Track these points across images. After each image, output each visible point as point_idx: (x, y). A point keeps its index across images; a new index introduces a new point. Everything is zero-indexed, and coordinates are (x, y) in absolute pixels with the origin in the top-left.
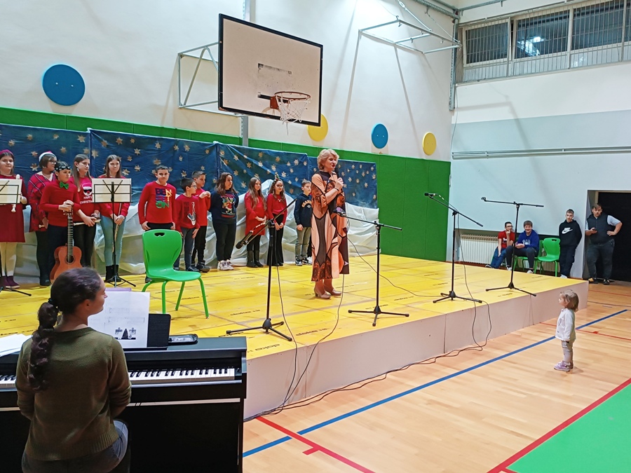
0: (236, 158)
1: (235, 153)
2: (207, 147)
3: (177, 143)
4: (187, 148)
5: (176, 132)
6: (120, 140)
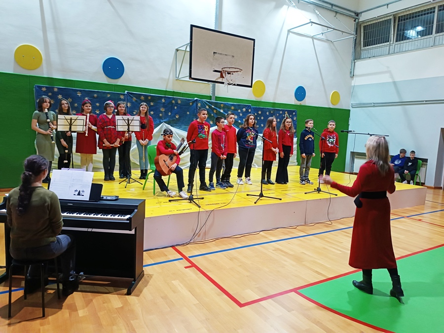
1: (207, 104)
2: (191, 101)
3: (174, 99)
4: (179, 102)
5: (174, 93)
6: (142, 97)
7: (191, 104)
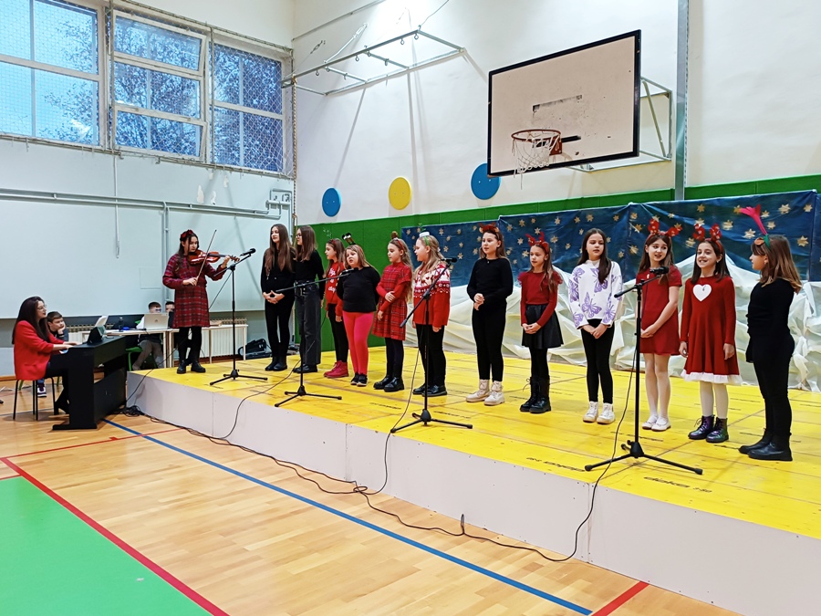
1: (655, 213)
2: (616, 213)
3: (578, 214)
4: (590, 218)
5: (582, 202)
6: (522, 222)
7: (616, 218)
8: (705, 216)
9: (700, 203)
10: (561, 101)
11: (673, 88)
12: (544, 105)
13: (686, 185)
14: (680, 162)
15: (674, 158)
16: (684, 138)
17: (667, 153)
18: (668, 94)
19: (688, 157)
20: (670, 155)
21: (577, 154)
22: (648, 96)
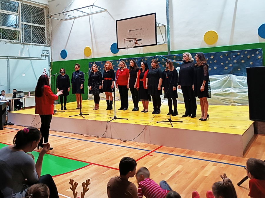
0: (163, 60)
1: (163, 58)
2: (153, 58)
3: (142, 58)
4: (146, 59)
5: (143, 55)
6: (127, 60)
8: (176, 59)
9: (174, 55)
10: (136, 30)
11: (166, 24)
12: (132, 30)
13: (171, 51)
14: (169, 44)
15: (167, 43)
16: (169, 38)
17: (165, 42)
18: (165, 26)
19: (170, 43)
20: (166, 42)
21: (141, 44)
22: (159, 26)
